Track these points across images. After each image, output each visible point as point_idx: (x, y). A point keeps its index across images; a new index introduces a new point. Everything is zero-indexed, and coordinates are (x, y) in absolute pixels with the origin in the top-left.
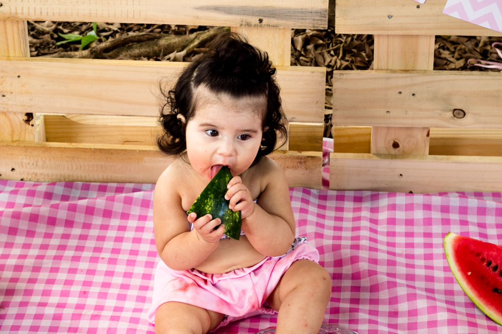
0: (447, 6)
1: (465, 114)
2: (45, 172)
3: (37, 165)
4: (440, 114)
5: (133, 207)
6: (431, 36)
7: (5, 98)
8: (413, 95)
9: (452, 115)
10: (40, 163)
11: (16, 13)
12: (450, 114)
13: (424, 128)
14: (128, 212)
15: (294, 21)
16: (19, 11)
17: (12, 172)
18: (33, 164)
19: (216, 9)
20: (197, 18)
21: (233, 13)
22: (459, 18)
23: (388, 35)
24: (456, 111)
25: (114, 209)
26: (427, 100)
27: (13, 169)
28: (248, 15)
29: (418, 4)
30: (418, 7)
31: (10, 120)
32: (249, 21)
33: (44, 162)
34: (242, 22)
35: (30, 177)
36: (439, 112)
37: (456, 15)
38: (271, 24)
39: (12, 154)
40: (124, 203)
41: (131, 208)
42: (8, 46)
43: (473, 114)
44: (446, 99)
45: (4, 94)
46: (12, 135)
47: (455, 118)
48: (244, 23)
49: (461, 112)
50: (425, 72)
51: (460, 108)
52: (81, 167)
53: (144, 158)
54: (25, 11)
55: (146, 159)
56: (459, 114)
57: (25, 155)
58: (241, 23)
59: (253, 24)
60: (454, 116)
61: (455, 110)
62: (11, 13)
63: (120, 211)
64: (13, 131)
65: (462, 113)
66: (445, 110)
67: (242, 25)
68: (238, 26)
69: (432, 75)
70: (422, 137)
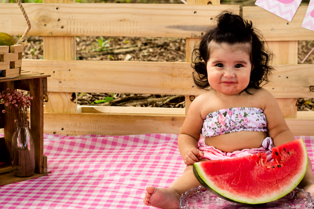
0: (303, 23)
2: (80, 130)
3: (76, 126)
4: (302, 90)
5: (129, 141)
6: (295, 41)
7: (61, 83)
8: (287, 78)
9: (309, 90)
10: (78, 125)
11: (70, 32)
12: (308, 89)
13: (295, 99)
14: (126, 144)
16: (72, 31)
17: (62, 131)
18: (74, 125)
19: (178, 27)
20: (168, 33)
21: (187, 30)
22: (311, 29)
23: (272, 41)
24: (311, 87)
25: (118, 142)
26: (295, 81)
27: (63, 129)
28: (195, 30)
29: (288, 22)
30: (288, 24)
31: (63, 99)
32: (196, 34)
33: (80, 123)
34: (192, 34)
35: (72, 134)
36: (302, 88)
37: (308, 28)
39: (62, 119)
40: (124, 139)
41: (128, 142)
42: (65, 54)
44: (305, 80)
45: (61, 81)
46: (63, 109)
47: (311, 92)
48: (193, 35)
50: (293, 65)
52: (101, 126)
53: (137, 120)
54: (75, 30)
55: (137, 121)
56: (313, 89)
57: (70, 120)
58: (191, 35)
59: (198, 35)
60: (311, 90)
61: (311, 86)
62: (67, 32)
63: (122, 143)
64: (64, 107)
66: (305, 87)
67: (192, 36)
68: (190, 37)
69: (297, 65)
70: (293, 106)
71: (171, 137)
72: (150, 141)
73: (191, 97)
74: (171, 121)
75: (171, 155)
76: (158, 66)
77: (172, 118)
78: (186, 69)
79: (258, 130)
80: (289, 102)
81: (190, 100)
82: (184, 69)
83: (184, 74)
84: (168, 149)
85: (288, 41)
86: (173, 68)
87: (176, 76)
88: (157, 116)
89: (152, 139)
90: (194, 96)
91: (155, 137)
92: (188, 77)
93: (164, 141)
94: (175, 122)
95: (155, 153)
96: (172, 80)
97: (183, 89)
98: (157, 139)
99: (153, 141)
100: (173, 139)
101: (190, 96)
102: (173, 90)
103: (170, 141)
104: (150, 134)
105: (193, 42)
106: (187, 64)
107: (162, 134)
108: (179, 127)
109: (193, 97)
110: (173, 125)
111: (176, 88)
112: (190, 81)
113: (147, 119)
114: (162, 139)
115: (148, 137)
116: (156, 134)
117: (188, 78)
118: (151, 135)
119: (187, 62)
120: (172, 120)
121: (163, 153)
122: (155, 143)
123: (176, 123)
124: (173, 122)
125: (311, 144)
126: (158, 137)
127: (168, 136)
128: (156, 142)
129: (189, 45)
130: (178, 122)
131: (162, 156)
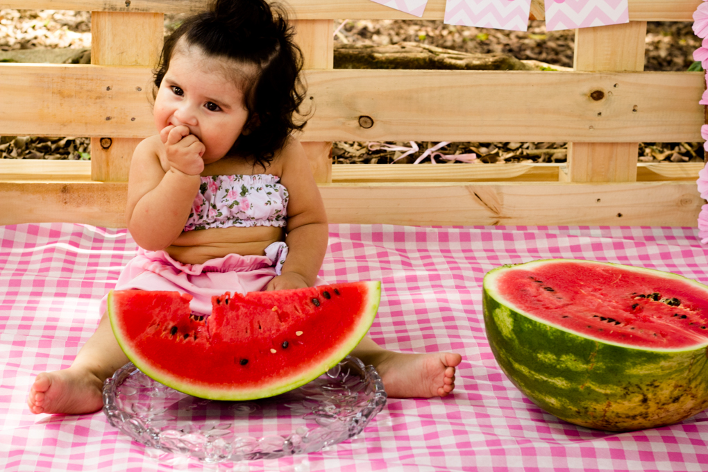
1: (373, 123)
4: (344, 124)
6: (329, 20)
8: (312, 98)
9: (358, 124)
12: (355, 123)
13: (328, 143)
15: (168, 3)
20: (51, 0)
24: (362, 119)
26: (327, 105)
32: (114, 3)
34: (105, 4)
36: (342, 119)
38: (140, 7)
43: (382, 121)
44: (349, 104)
47: (362, 128)
48: (107, 6)
49: (368, 119)
50: (324, 71)
51: (367, 115)
56: (366, 122)
58: (104, 6)
59: (118, 7)
60: (361, 125)
61: (361, 117)
65: (370, 121)
66: (350, 118)
67: (105, 9)
68: (100, 10)
69: (332, 72)
70: (322, 157)
71: (62, 230)
72: (15, 240)
73: (104, 141)
74: (60, 194)
75: (66, 274)
76: (31, 74)
77: (62, 187)
78: (92, 80)
79: (264, 224)
80: (315, 150)
81: (101, 148)
82: (87, 79)
83: (88, 91)
84: (58, 260)
85: (313, 21)
86: (63, 78)
87: (70, 96)
88: (29, 184)
89: (21, 236)
90: (110, 139)
91: (26, 230)
92: (96, 99)
93: (47, 240)
94: (68, 195)
95: (31, 271)
96: (61, 104)
97: (86, 124)
98: (32, 236)
99: (24, 241)
100: (66, 234)
101: (102, 139)
102: (65, 126)
103: (60, 239)
104: (15, 226)
105: (107, 19)
106: (95, 68)
107: (42, 225)
108: (78, 207)
109: (109, 141)
110: (66, 203)
111: (71, 122)
112: (101, 107)
113: (7, 191)
114: (43, 235)
115: (13, 231)
116: (28, 224)
117: (98, 101)
118: (18, 226)
119: (95, 64)
120: (62, 191)
121: (47, 270)
122: (27, 245)
123: (71, 198)
124: (65, 196)
125: (363, 242)
126: (34, 231)
127: (54, 229)
128: (29, 242)
129: (97, 28)
130: (76, 195)
131: (47, 279)
